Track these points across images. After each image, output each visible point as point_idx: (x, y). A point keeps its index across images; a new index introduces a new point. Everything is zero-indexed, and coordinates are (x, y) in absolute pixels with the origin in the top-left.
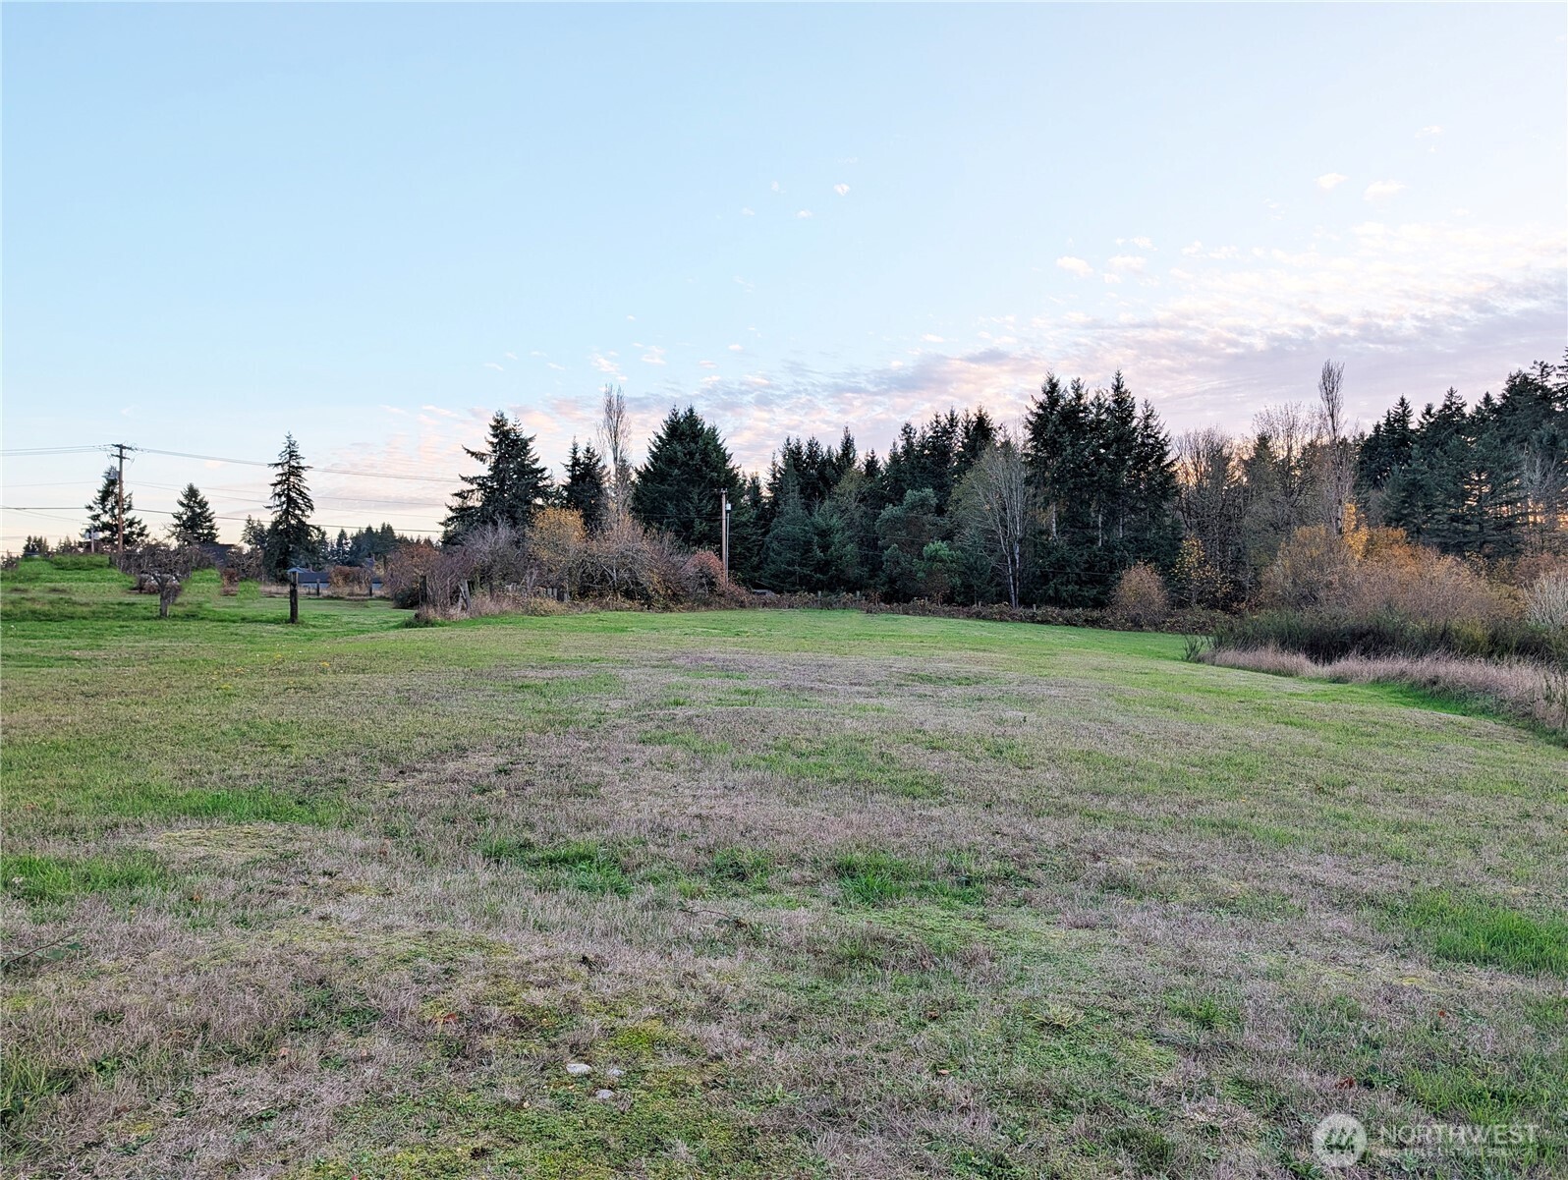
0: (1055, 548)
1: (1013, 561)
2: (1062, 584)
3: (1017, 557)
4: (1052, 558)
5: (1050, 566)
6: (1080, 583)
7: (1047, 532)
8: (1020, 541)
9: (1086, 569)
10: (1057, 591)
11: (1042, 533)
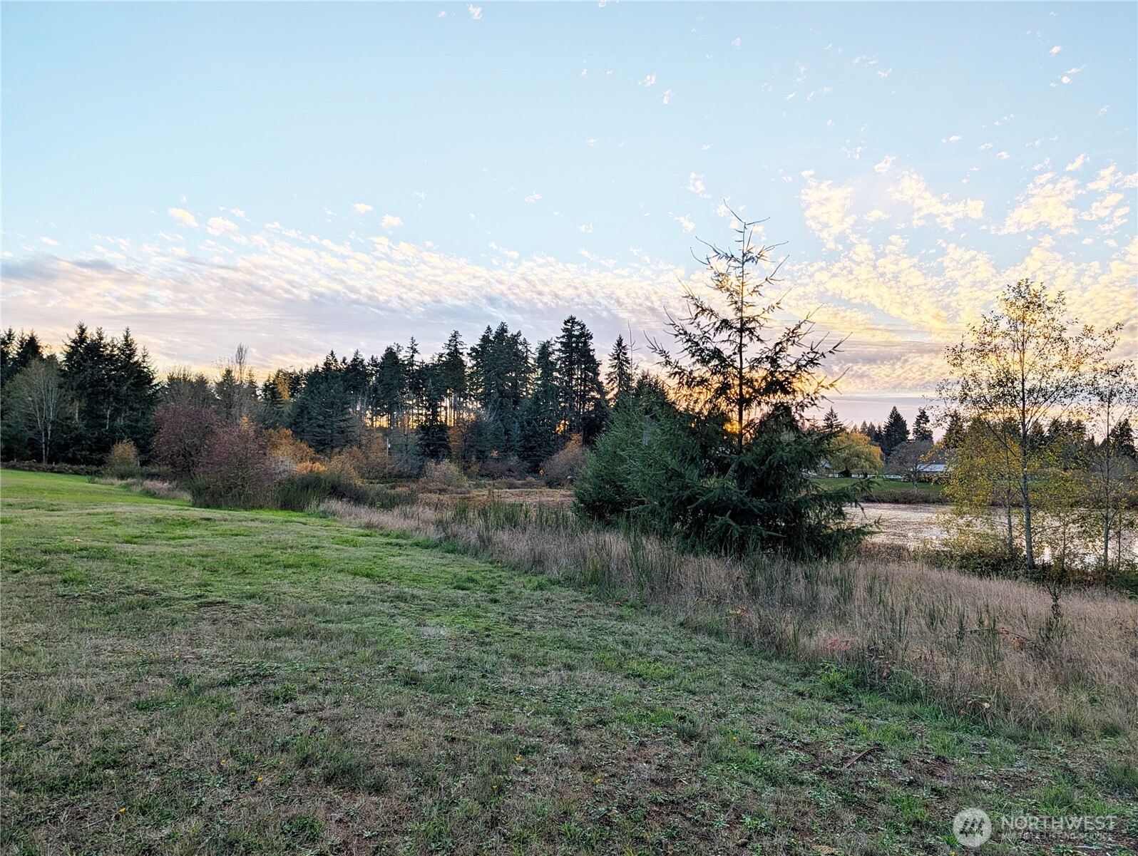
0: (76, 429)
1: (46, 435)
2: (78, 450)
3: (49, 432)
4: (73, 435)
5: (71, 439)
6: (91, 450)
7: (72, 418)
8: (53, 423)
9: (95, 443)
10: (74, 454)
11: (67, 418)
